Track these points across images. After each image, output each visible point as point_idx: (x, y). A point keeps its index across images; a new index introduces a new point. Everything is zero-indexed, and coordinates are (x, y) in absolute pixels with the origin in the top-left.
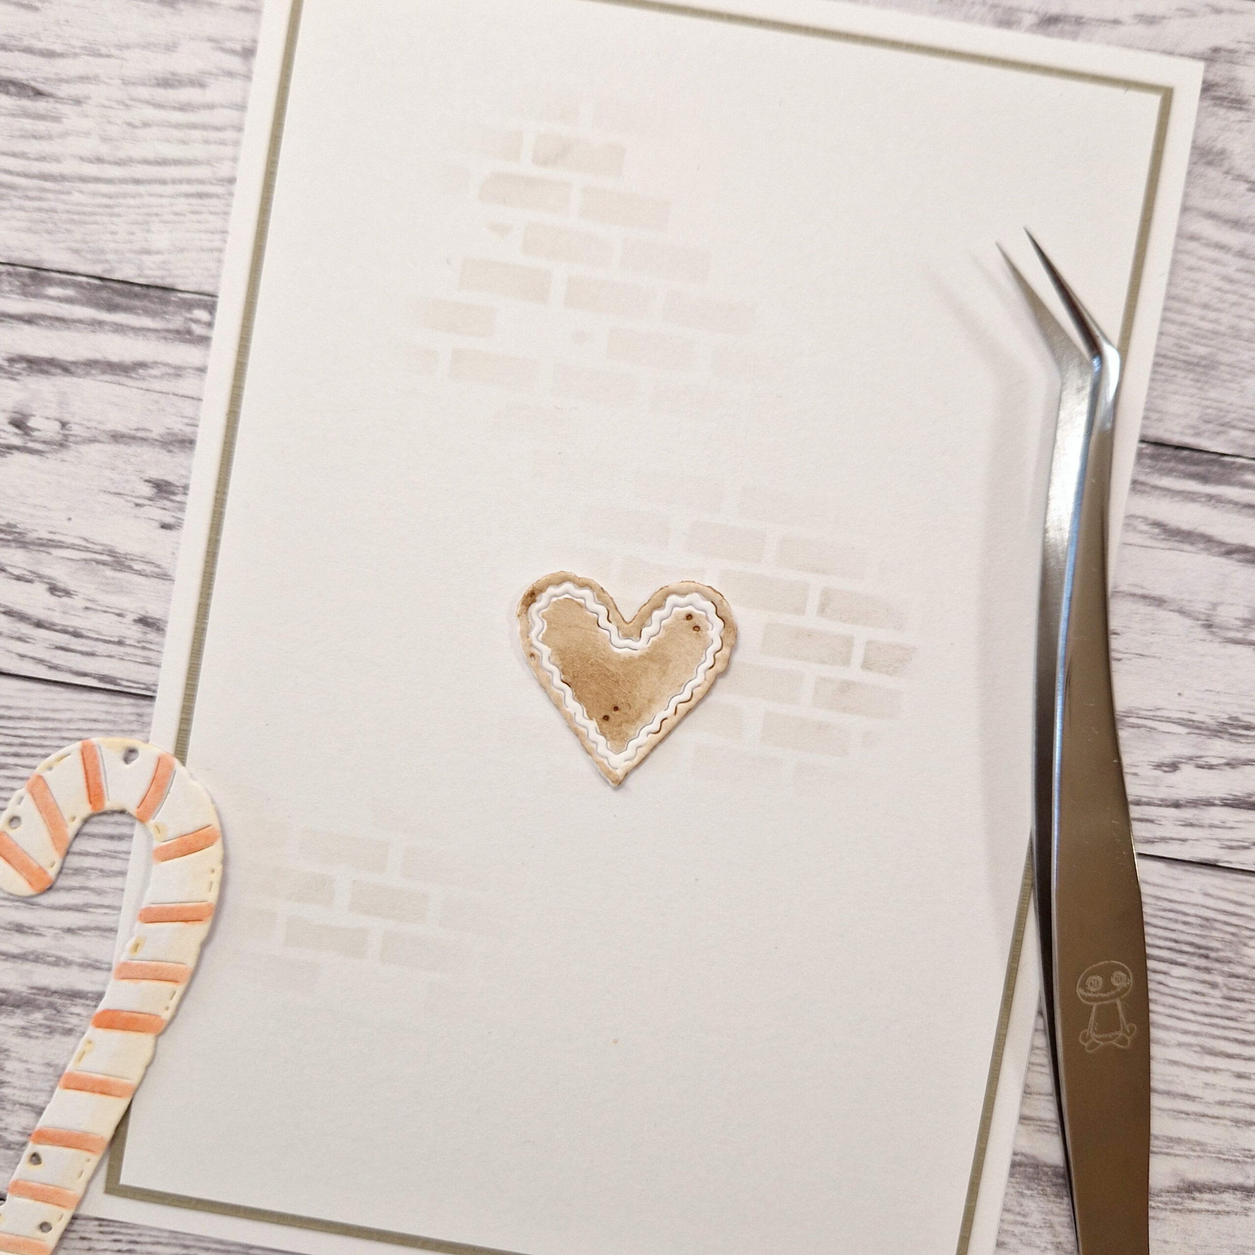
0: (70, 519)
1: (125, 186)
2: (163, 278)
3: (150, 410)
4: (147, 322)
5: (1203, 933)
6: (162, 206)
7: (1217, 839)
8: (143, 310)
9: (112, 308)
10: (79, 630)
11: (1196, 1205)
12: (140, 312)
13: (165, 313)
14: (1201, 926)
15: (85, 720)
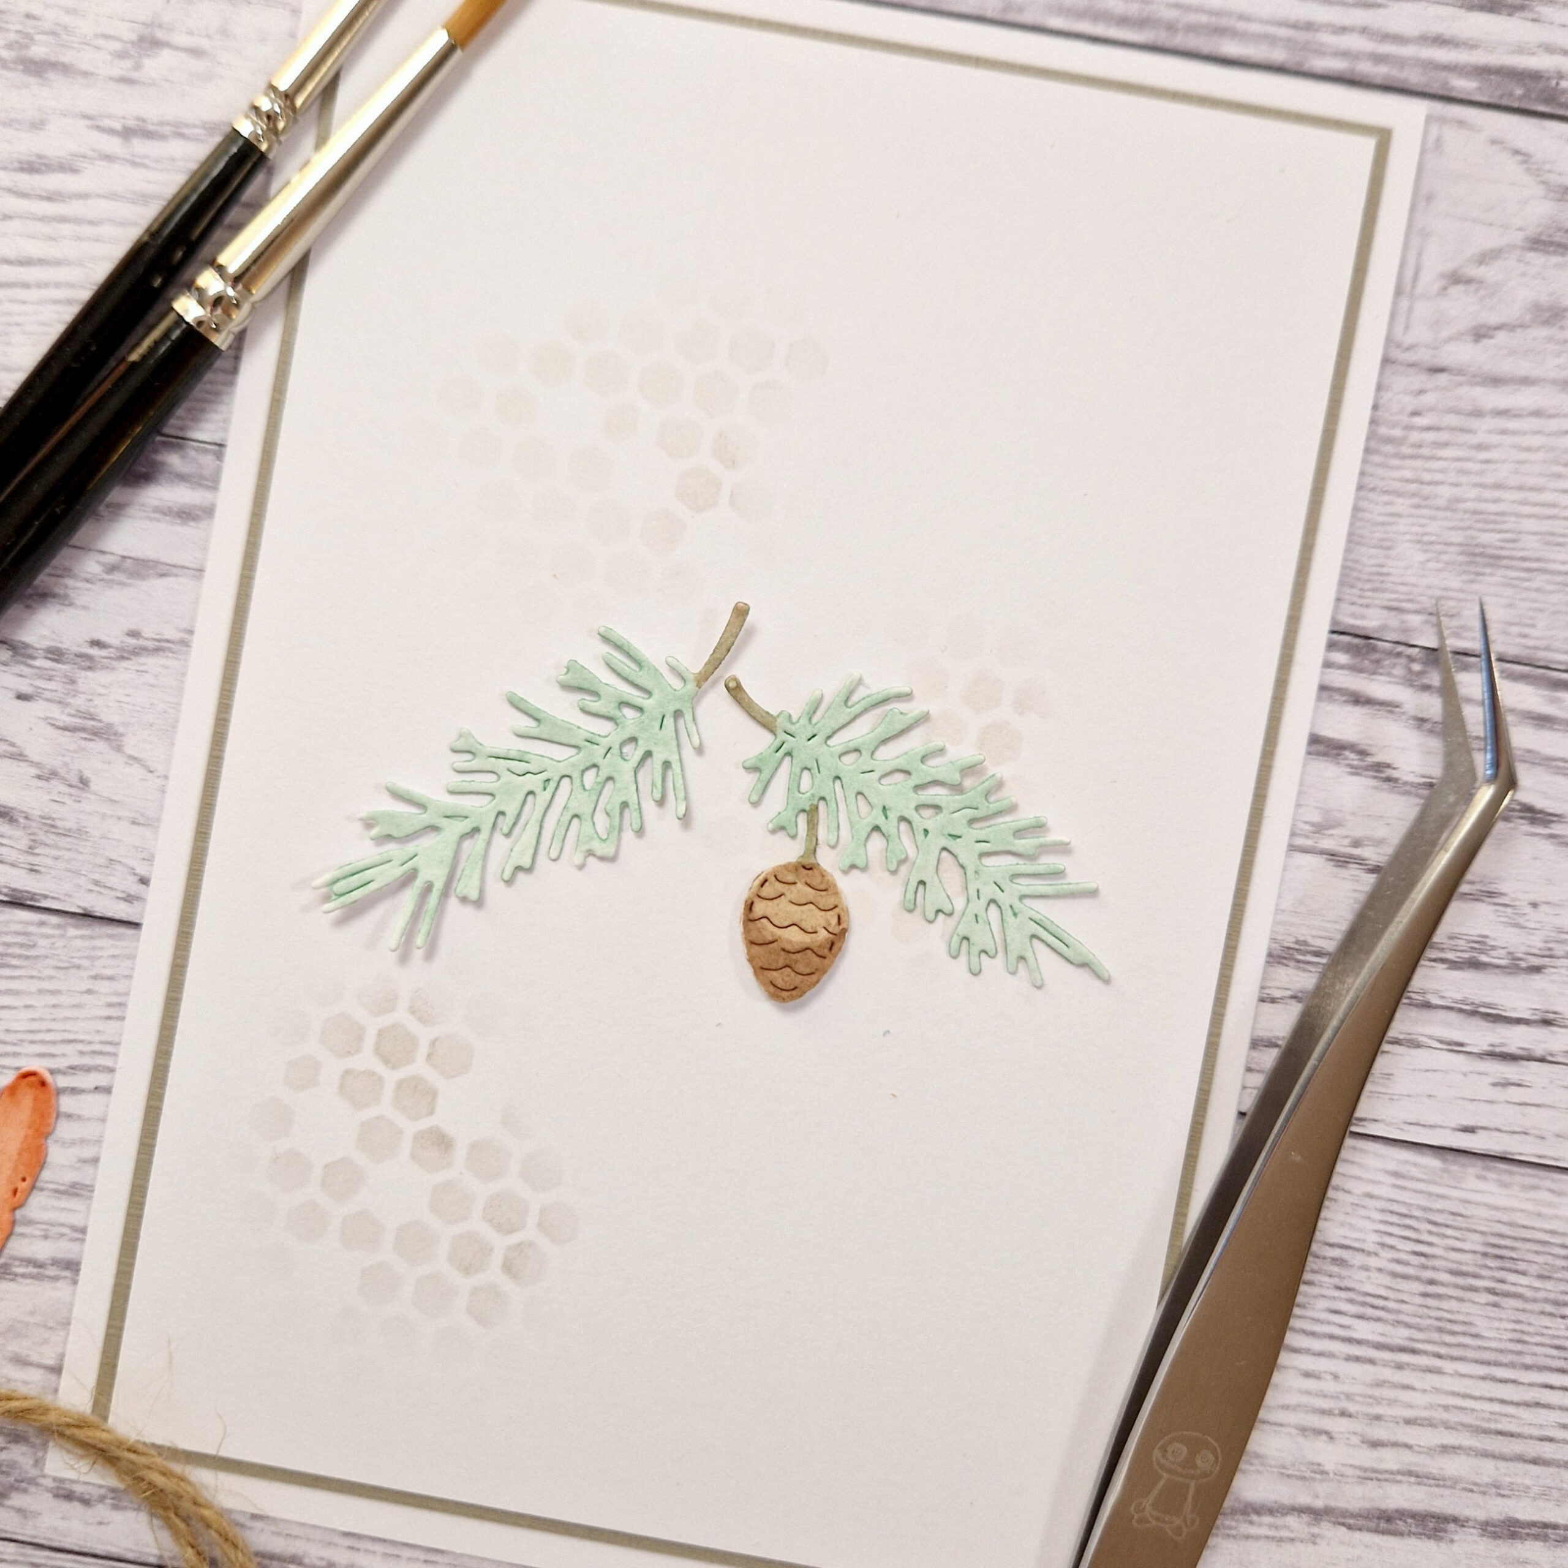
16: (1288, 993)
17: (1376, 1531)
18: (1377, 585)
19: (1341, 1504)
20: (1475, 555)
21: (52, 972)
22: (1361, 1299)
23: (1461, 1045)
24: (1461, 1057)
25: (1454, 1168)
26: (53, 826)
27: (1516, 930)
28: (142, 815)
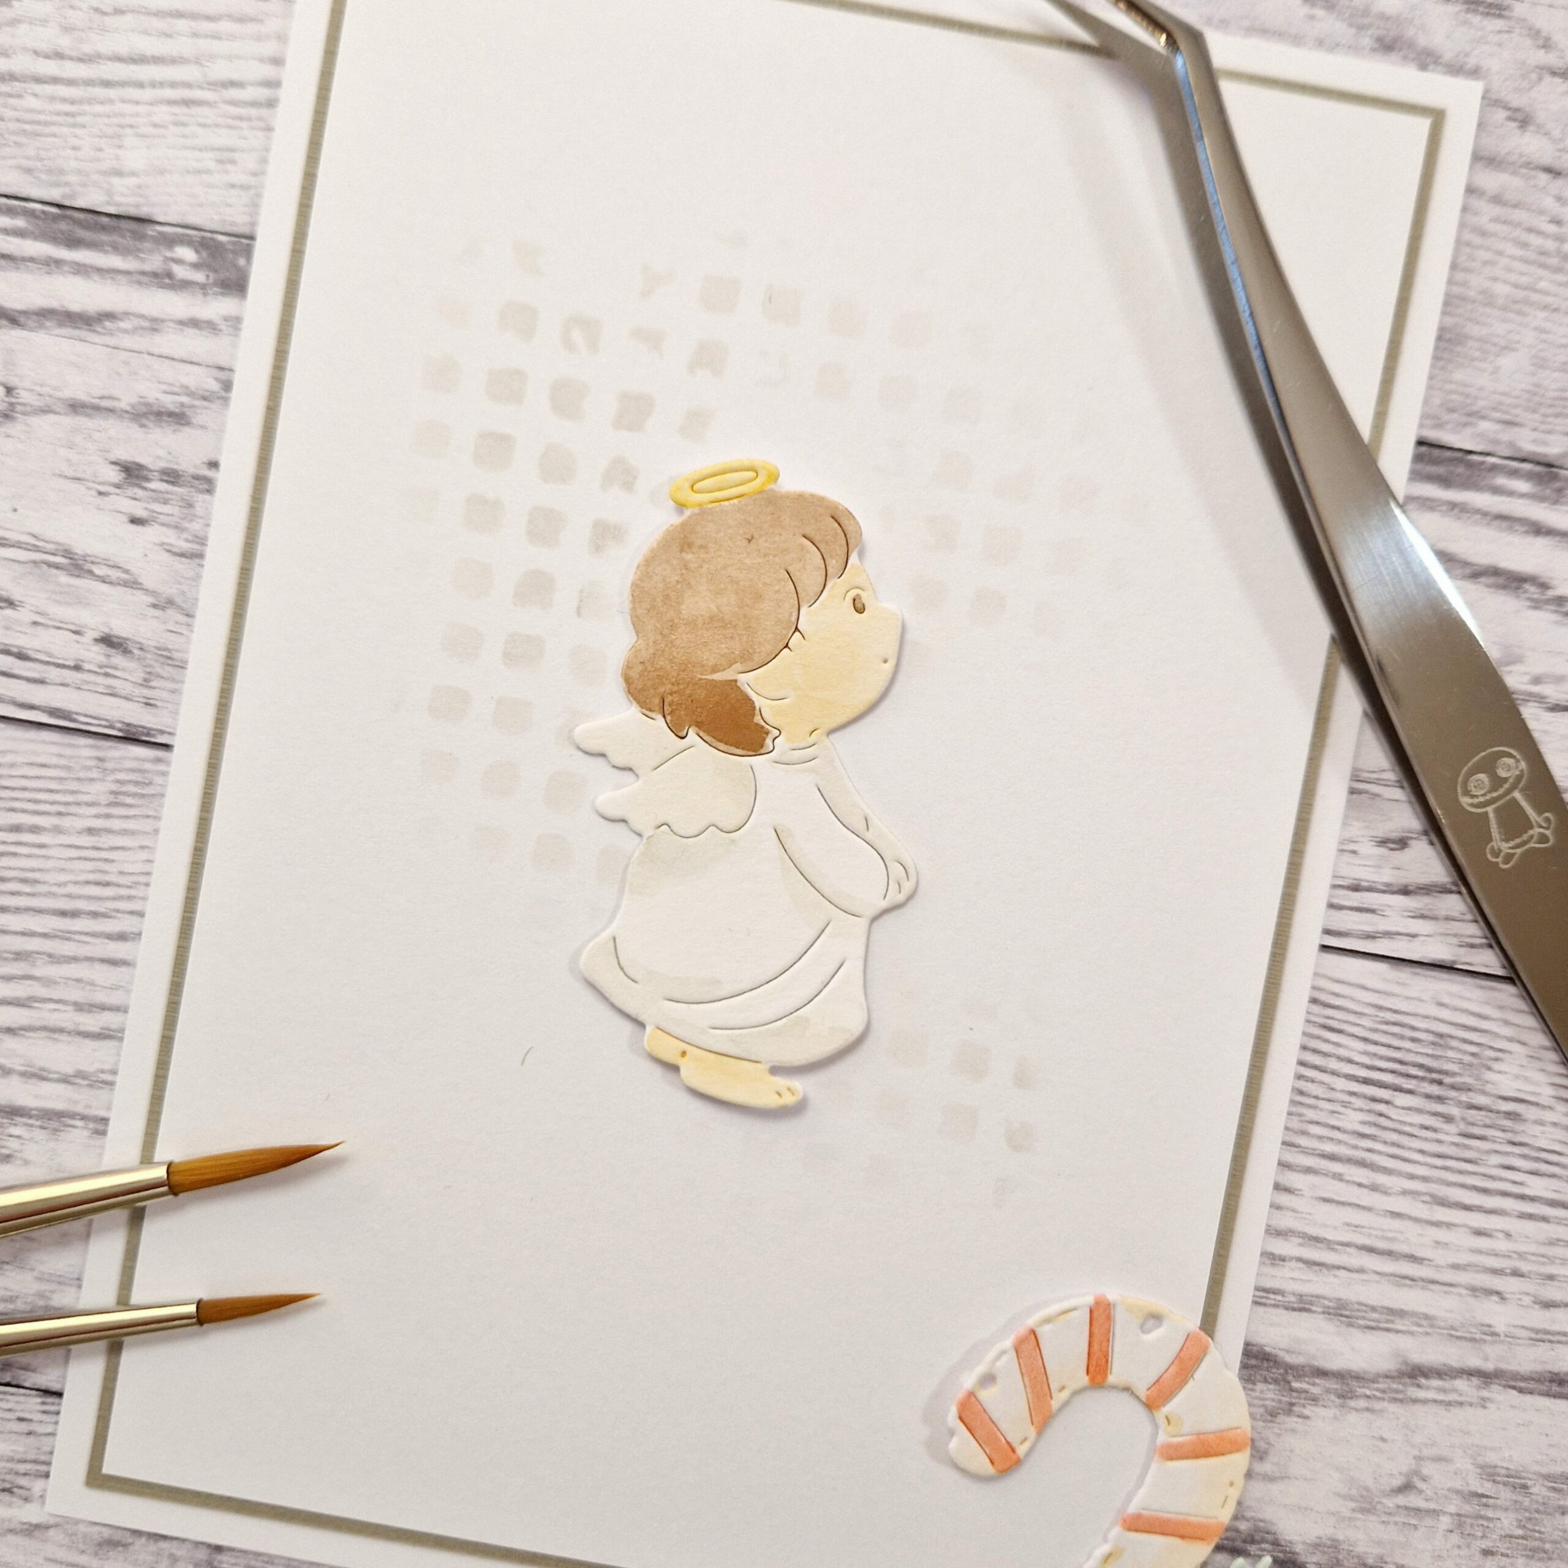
0: (15, 510)
1: (90, 89)
2: (137, 206)
3: (118, 373)
4: (116, 261)
5: (1435, 1053)
6: (137, 115)
7: (1455, 935)
8: (112, 247)
9: (73, 243)
10: (25, 651)
11: (1421, 1394)
12: (110, 248)
13: (139, 250)
14: (1433, 1043)
15: (31, 764)
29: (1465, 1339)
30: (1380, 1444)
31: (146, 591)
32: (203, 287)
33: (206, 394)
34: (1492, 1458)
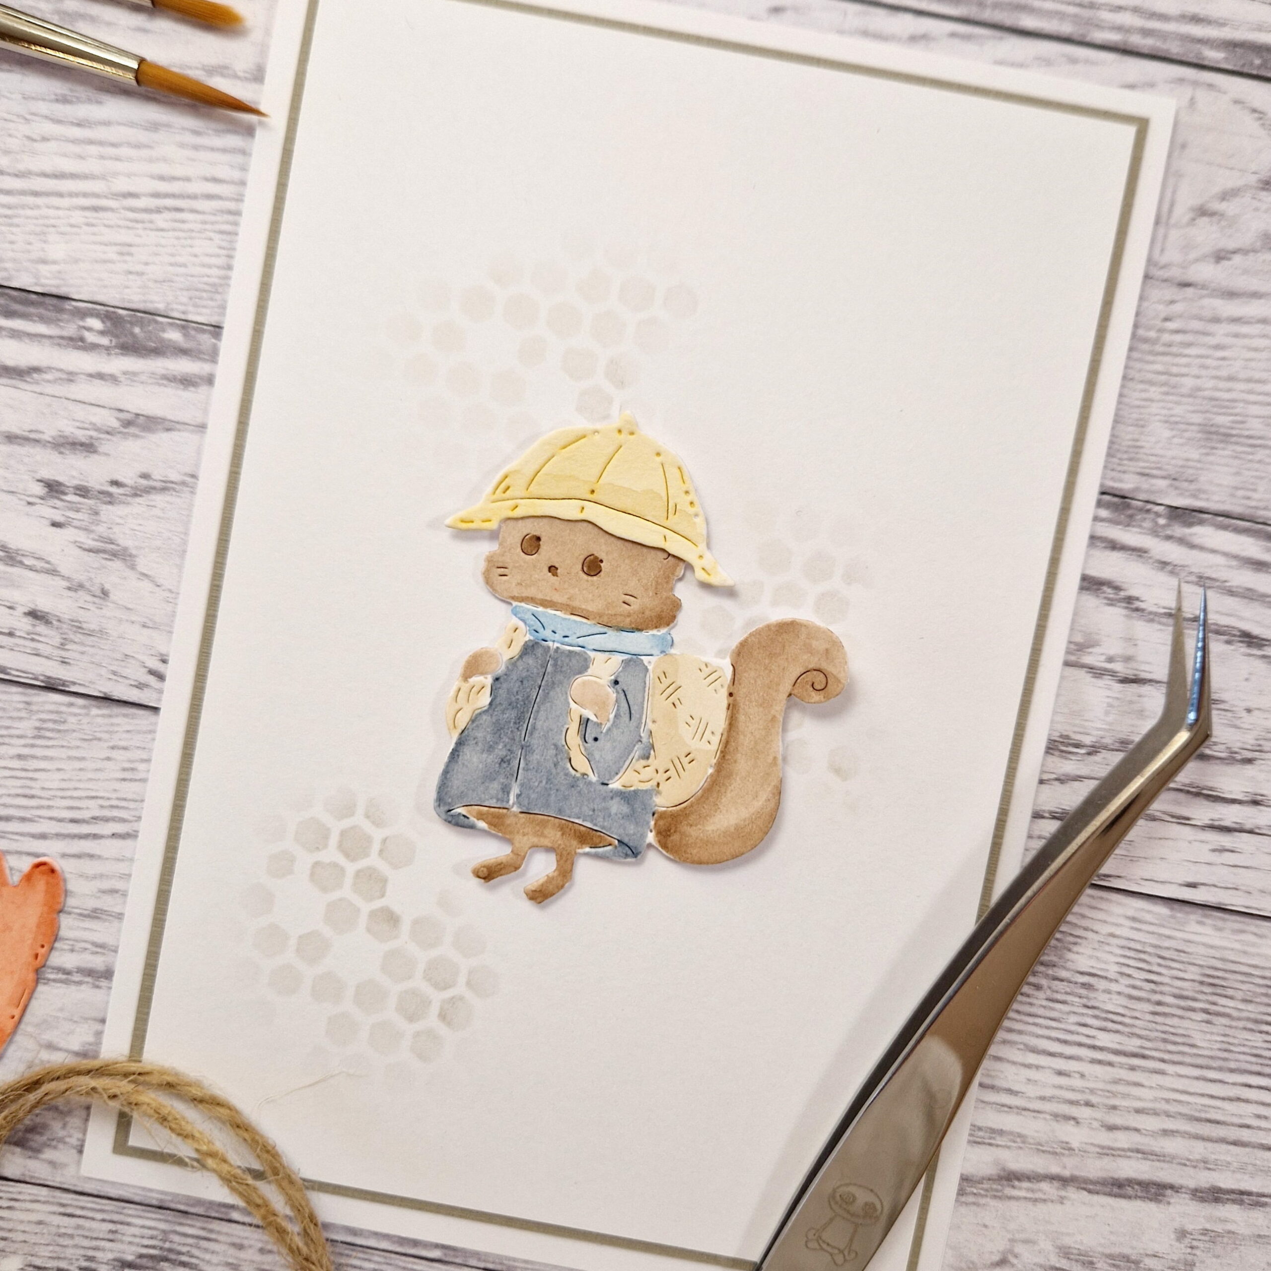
1: (24, 198)
2: (58, 287)
3: (43, 413)
4: (42, 329)
6: (59, 218)
9: (10, 314)
11: (1015, 1193)
12: (37, 319)
13: (59, 320)
16: (1054, 776)
17: (1110, 1195)
18: (1132, 455)
19: (1083, 1174)
20: (1210, 433)
21: (78, 743)
22: (1104, 1015)
23: (1188, 819)
24: (1187, 829)
25: (1179, 915)
26: (80, 628)
27: (1233, 730)
28: (151, 620)
29: (1049, 1152)
30: (984, 1229)
31: (63, 577)
32: (107, 349)
33: (109, 430)
34: (1067, 1241)
